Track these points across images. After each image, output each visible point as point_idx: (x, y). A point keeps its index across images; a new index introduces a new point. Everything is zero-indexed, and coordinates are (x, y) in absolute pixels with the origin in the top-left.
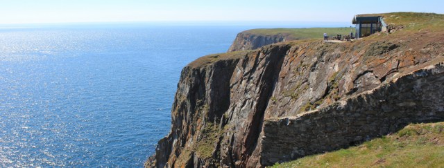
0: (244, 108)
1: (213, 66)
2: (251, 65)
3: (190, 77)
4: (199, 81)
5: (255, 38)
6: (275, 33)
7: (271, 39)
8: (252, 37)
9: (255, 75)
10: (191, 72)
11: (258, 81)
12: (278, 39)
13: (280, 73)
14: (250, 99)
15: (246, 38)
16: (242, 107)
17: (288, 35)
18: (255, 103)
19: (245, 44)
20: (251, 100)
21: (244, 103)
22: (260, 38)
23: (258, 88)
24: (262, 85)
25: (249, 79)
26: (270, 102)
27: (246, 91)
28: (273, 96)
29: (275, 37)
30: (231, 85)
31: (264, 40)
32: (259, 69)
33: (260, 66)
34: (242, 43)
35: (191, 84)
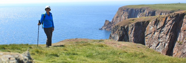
0: (158, 47)
1: (134, 25)
2: (161, 24)
3: (119, 31)
4: (125, 33)
5: (129, 10)
6: (140, 7)
7: (138, 10)
8: (128, 9)
9: (165, 29)
10: (120, 28)
11: (168, 32)
12: (142, 11)
13: (182, 28)
14: (162, 42)
15: (124, 10)
16: (156, 46)
17: (148, 8)
18: (167, 44)
19: (123, 13)
20: (164, 43)
21: (158, 45)
22: (132, 10)
23: (168, 37)
24: (170, 35)
25: (161, 31)
26: (177, 43)
27: (159, 38)
28: (178, 40)
29: (141, 9)
30: (146, 35)
31: (134, 11)
32: (167, 26)
33: (168, 24)
34: (122, 13)
35: (120, 35)
